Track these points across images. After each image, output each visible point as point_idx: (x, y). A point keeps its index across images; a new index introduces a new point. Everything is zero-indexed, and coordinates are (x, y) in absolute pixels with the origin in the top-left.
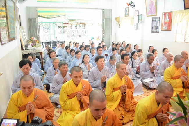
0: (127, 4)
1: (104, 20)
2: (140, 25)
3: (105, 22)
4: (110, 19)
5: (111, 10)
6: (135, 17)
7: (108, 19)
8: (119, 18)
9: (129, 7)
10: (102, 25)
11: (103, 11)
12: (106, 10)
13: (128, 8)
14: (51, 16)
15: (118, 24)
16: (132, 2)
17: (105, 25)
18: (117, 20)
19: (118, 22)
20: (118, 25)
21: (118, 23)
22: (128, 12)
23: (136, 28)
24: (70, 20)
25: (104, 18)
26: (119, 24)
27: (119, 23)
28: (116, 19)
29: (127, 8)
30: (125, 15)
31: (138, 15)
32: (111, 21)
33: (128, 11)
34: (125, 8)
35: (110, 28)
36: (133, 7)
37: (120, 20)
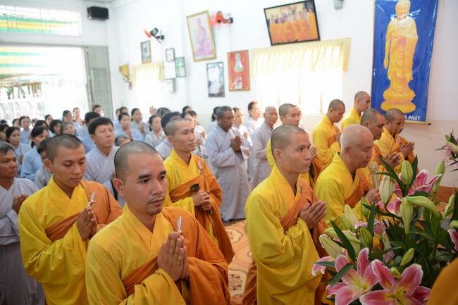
0: (146, 33)
1: (90, 74)
2: (180, 81)
3: (94, 77)
4: (104, 69)
5: (107, 48)
6: (166, 64)
7: (100, 69)
8: (127, 66)
9: (149, 41)
10: (87, 86)
11: (87, 50)
12: (94, 47)
13: (148, 43)
15: (126, 82)
16: (156, 29)
17: (95, 86)
18: (124, 71)
19: (127, 77)
20: (127, 84)
21: (126, 79)
22: (148, 54)
23: (171, 89)
25: (90, 69)
26: (130, 81)
27: (128, 79)
28: (121, 69)
29: (145, 42)
30: (143, 60)
31: (175, 59)
32: (109, 74)
33: (148, 49)
34: (142, 44)
35: (107, 91)
36: (160, 40)
37: (131, 72)
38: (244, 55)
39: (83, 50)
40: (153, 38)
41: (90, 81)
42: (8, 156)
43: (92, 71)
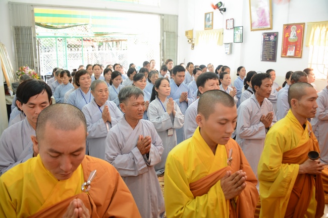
0: (213, 6)
1: (163, 36)
2: (237, 47)
3: (166, 38)
4: (174, 33)
5: (177, 16)
6: (225, 31)
7: (171, 32)
8: (192, 31)
9: (213, 13)
10: (160, 45)
11: (163, 17)
12: (168, 15)
13: (211, 14)
14: (59, 24)
15: (190, 43)
16: (221, 3)
17: (166, 45)
18: (189, 35)
19: (191, 39)
20: (191, 45)
21: (190, 41)
22: (211, 22)
23: (228, 52)
24: (98, 34)
25: (163, 32)
26: (193, 43)
27: (192, 41)
28: (187, 33)
29: (209, 13)
30: (205, 26)
31: (234, 28)
32: (177, 36)
33: (211, 19)
34: (206, 14)
35: (175, 49)
36: (222, 12)
37: (195, 36)
38: (300, 27)
39: (160, 17)
40: (218, 10)
41: (163, 40)
42: (139, 100)
43: (165, 33)
